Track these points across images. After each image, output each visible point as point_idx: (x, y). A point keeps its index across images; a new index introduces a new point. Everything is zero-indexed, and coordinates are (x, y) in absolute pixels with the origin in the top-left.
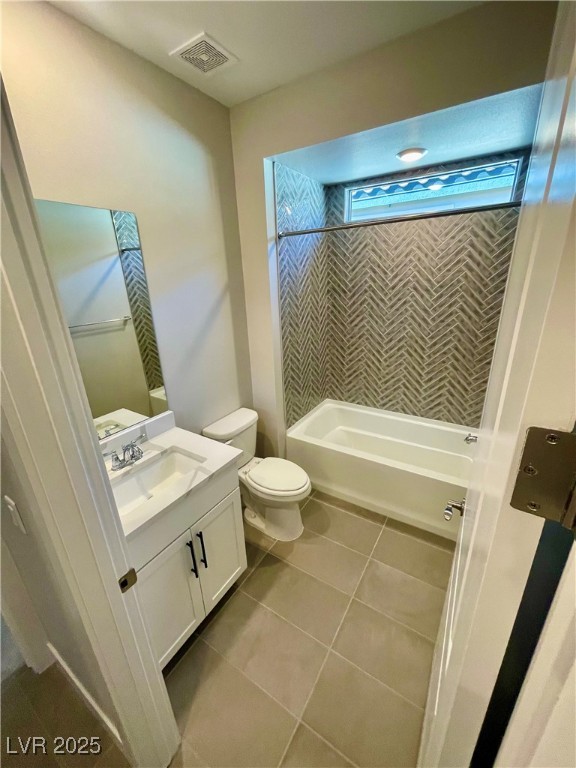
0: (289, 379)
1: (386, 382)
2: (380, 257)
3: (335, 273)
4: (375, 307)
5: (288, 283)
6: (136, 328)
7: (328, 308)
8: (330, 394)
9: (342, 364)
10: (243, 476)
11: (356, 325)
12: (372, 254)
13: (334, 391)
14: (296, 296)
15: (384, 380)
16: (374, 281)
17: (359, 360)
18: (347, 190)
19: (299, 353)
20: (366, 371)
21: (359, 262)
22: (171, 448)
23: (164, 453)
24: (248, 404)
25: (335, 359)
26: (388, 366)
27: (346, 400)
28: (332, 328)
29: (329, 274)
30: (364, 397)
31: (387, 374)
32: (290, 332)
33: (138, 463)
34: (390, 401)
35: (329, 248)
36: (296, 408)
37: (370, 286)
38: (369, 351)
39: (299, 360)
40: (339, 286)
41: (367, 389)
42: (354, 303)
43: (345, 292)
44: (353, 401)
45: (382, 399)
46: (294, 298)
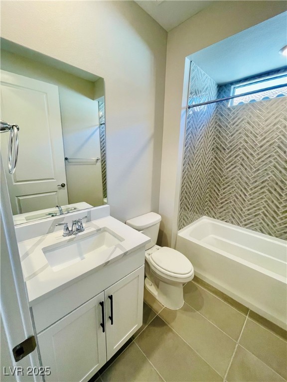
0: (184, 198)
1: (249, 210)
2: (253, 127)
3: (219, 137)
4: (246, 159)
5: (191, 137)
6: (102, 165)
7: (212, 159)
8: (207, 213)
9: (218, 195)
10: (147, 256)
11: (230, 171)
12: (247, 125)
13: (210, 211)
14: (194, 147)
15: (247, 208)
16: (247, 142)
17: (230, 193)
18: (232, 87)
19: (191, 183)
20: (235, 201)
21: (237, 131)
22: (104, 228)
23: (99, 230)
24: (156, 210)
25: (213, 191)
26: (252, 199)
27: (218, 219)
28: (213, 172)
29: (214, 138)
30: (231, 218)
31: (251, 204)
32: (188, 169)
33: (80, 234)
34: (251, 222)
35: (216, 122)
36: (185, 218)
37: (243, 146)
38: (238, 188)
39: (191, 188)
40: (221, 145)
41: (234, 213)
42: (230, 157)
43: (224, 149)
44: (223, 220)
45: (245, 220)
46: (193, 148)
